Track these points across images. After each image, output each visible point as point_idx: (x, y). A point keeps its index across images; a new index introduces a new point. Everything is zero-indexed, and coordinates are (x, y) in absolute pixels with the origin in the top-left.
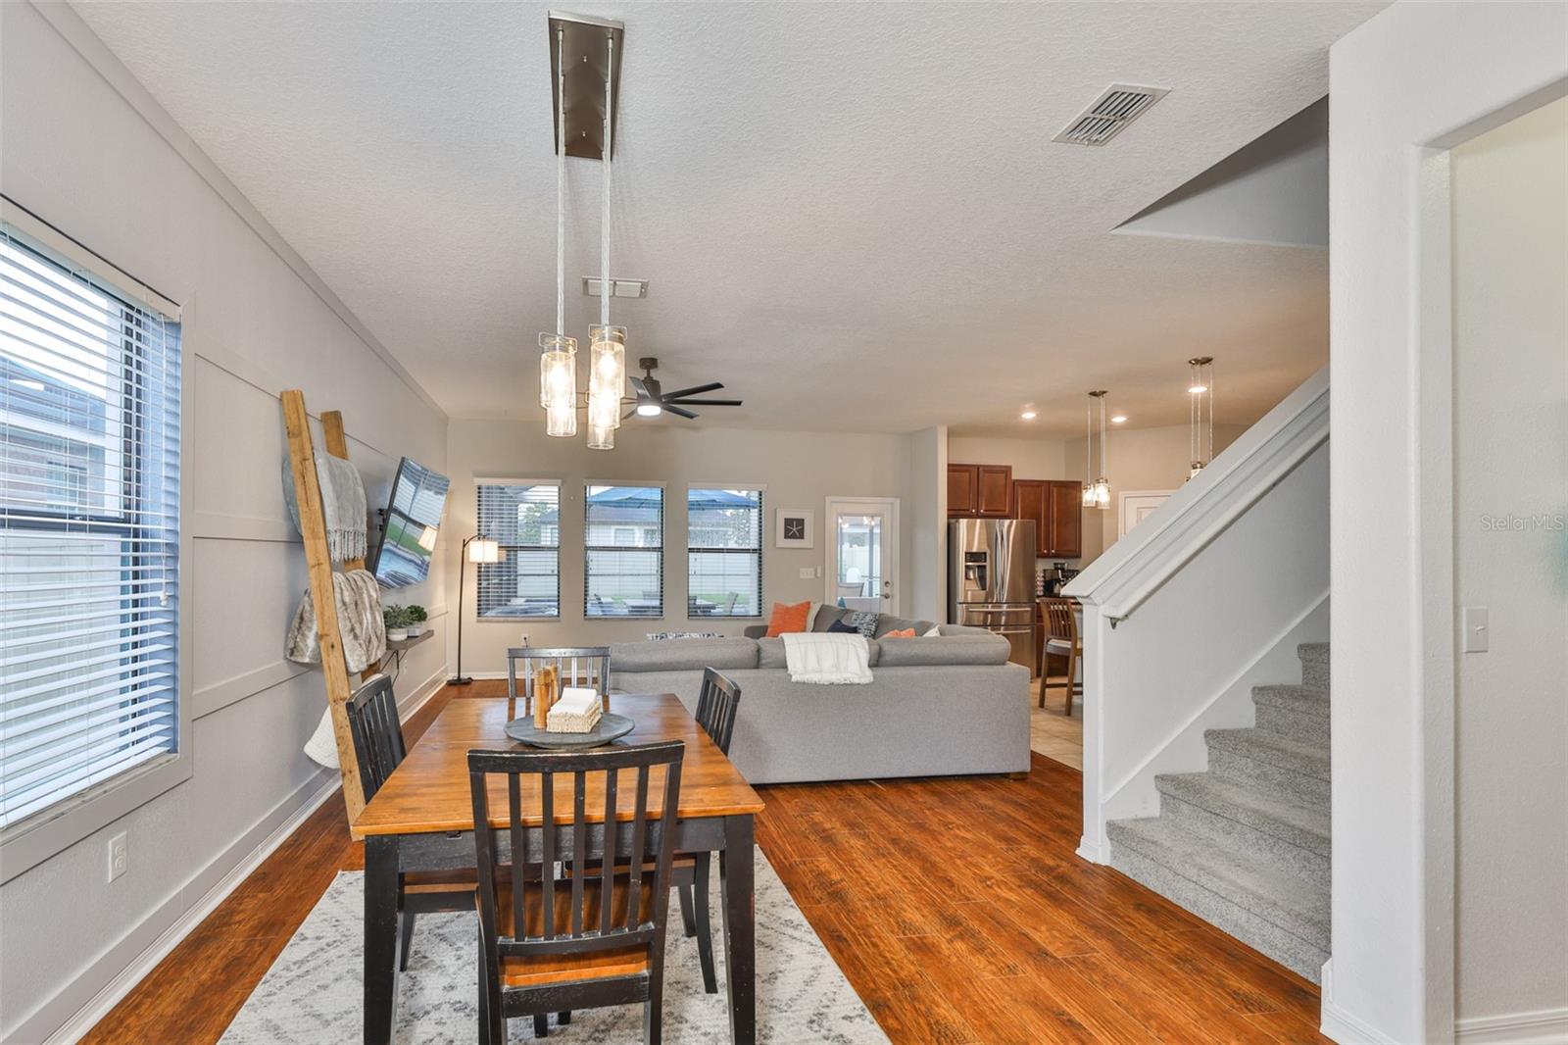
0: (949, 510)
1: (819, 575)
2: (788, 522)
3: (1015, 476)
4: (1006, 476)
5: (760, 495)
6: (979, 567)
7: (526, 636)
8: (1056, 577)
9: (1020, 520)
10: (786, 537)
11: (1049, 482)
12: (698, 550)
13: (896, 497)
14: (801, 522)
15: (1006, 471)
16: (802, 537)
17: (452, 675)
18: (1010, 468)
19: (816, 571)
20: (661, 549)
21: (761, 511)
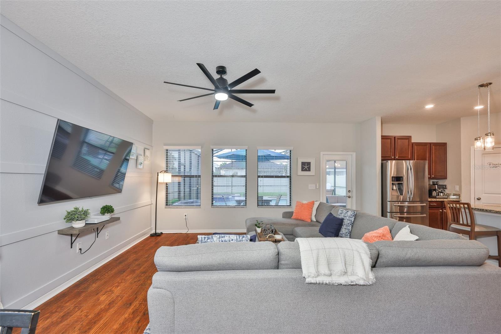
0: (382, 157)
1: (317, 187)
2: (303, 164)
3: (414, 140)
4: (409, 141)
5: (290, 152)
6: (398, 184)
7: (186, 214)
8: (434, 188)
9: (416, 161)
10: (302, 170)
11: (430, 144)
12: (262, 177)
13: (353, 152)
14: (309, 164)
15: (409, 138)
16: (309, 170)
17: (153, 232)
18: (411, 137)
19: (316, 185)
20: (245, 176)
21: (290, 160)
